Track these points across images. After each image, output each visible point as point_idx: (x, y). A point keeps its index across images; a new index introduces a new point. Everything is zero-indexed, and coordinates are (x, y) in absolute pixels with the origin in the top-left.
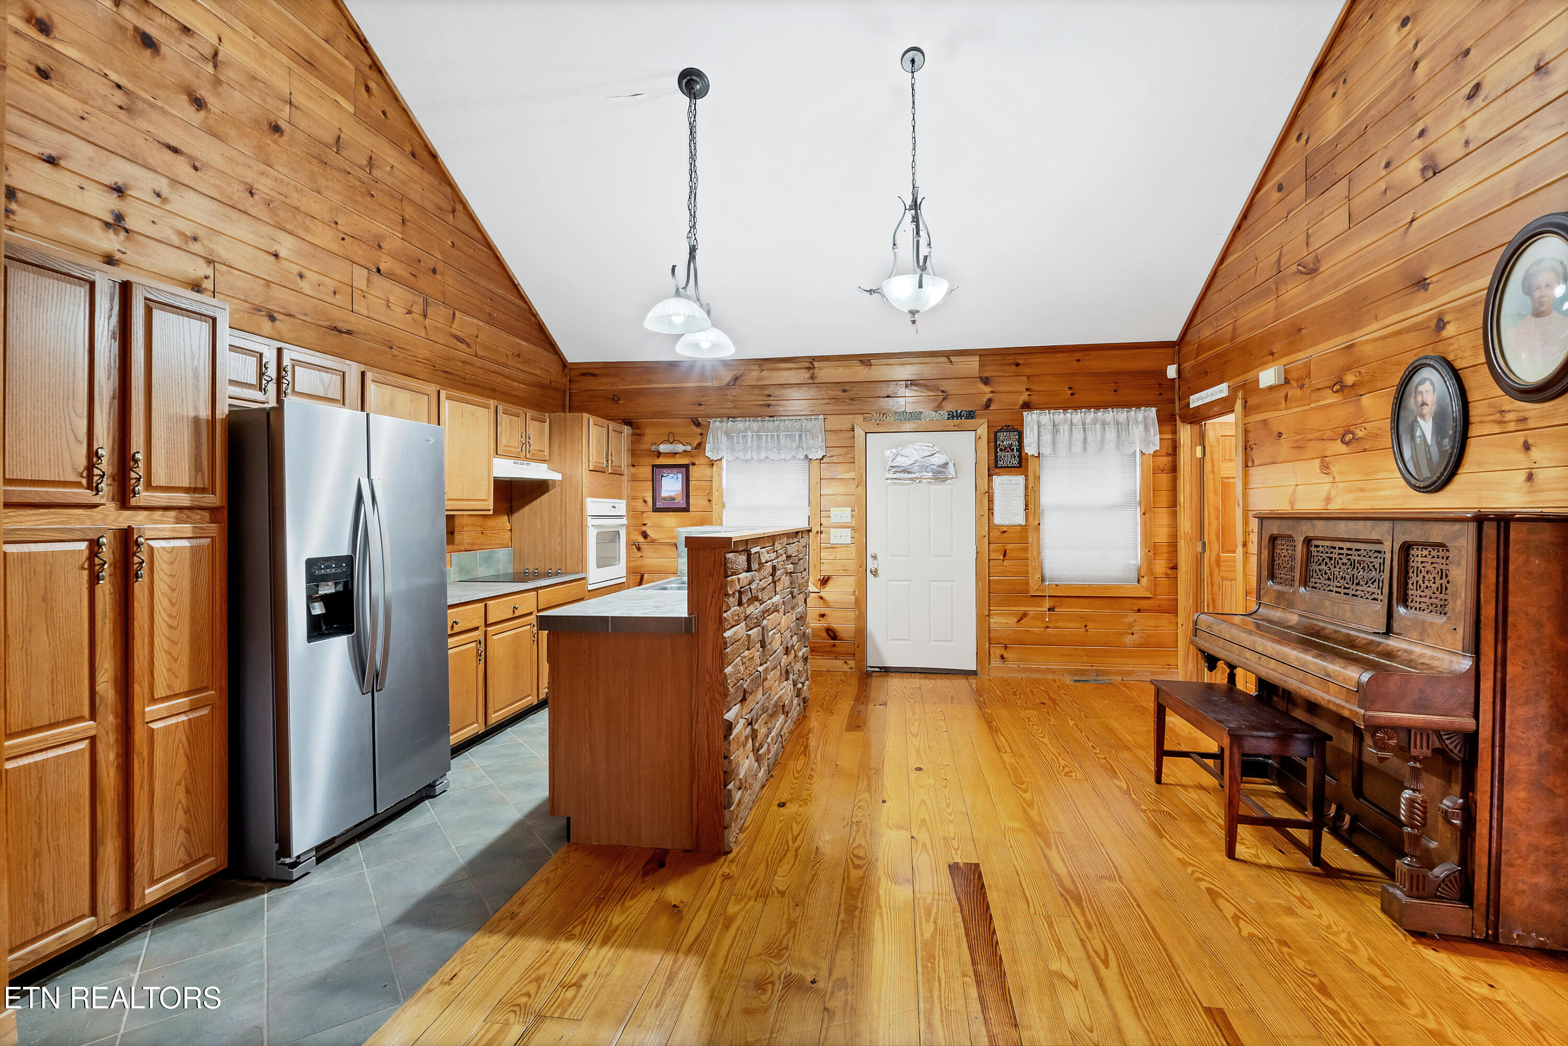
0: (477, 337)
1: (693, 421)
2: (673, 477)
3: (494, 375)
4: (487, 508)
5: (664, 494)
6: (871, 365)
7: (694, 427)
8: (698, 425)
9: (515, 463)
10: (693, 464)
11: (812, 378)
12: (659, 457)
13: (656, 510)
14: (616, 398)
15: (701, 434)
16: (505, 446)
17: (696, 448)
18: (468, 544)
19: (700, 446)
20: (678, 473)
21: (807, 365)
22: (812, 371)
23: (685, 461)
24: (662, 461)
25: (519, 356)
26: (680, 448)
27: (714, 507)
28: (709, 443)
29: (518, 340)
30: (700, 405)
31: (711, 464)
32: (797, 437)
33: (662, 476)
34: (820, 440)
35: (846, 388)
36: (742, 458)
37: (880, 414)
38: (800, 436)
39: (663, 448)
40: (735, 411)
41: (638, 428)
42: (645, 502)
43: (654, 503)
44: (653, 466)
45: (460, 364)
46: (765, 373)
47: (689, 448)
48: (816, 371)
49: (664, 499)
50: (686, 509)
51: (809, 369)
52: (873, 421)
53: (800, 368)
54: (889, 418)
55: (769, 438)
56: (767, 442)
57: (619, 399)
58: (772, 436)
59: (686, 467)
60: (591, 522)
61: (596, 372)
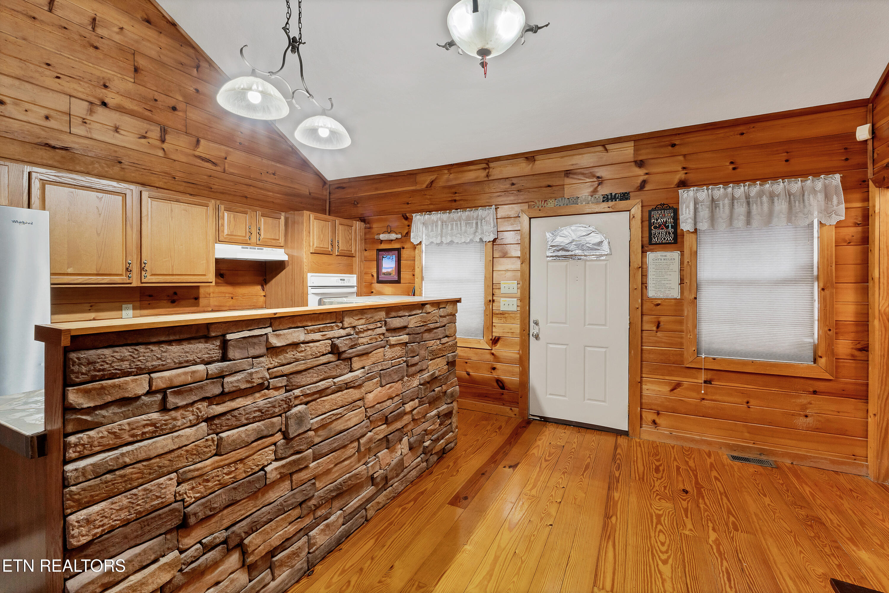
0: (226, 158)
1: (403, 216)
2: (390, 258)
3: (245, 186)
4: (210, 281)
5: (384, 271)
6: (535, 161)
7: (404, 220)
8: (406, 218)
9: (243, 248)
10: (403, 248)
11: (487, 176)
12: (381, 243)
13: (379, 282)
14: (356, 203)
15: (409, 226)
16: (227, 235)
17: (405, 236)
18: (215, 306)
19: (408, 234)
20: (392, 255)
21: (484, 166)
22: (487, 170)
23: (397, 246)
24: (383, 246)
25: (274, 174)
26: (393, 236)
27: (416, 280)
28: (413, 232)
29: (273, 163)
30: (408, 204)
31: (414, 247)
32: (474, 224)
33: (383, 257)
34: (492, 225)
35: (514, 182)
36: (435, 242)
37: (542, 202)
38: (477, 223)
39: (382, 237)
40: (432, 207)
41: (368, 223)
42: (373, 276)
43: (378, 277)
44: (377, 250)
45: (206, 177)
46: (452, 176)
47: (399, 236)
48: (491, 170)
49: (384, 274)
50: (398, 282)
51: (485, 169)
52: (536, 207)
53: (479, 169)
54: (549, 204)
55: (454, 226)
56: (452, 229)
57: (358, 203)
58: (457, 225)
59: (398, 250)
60: (311, 291)
61: (344, 185)
